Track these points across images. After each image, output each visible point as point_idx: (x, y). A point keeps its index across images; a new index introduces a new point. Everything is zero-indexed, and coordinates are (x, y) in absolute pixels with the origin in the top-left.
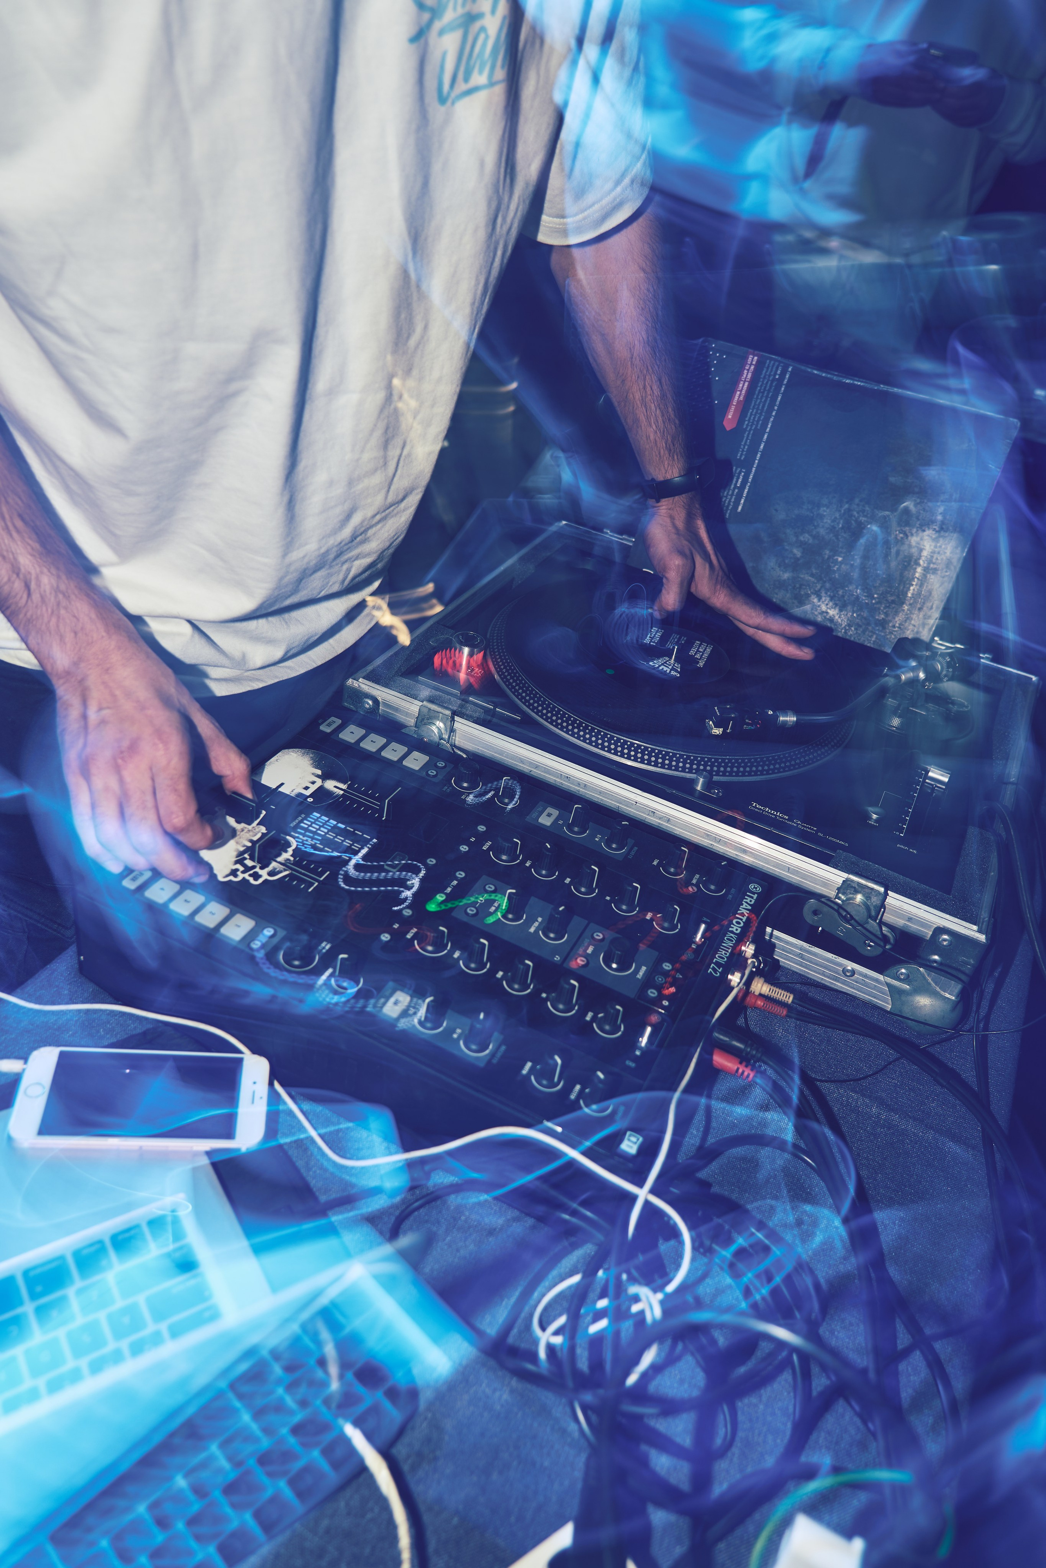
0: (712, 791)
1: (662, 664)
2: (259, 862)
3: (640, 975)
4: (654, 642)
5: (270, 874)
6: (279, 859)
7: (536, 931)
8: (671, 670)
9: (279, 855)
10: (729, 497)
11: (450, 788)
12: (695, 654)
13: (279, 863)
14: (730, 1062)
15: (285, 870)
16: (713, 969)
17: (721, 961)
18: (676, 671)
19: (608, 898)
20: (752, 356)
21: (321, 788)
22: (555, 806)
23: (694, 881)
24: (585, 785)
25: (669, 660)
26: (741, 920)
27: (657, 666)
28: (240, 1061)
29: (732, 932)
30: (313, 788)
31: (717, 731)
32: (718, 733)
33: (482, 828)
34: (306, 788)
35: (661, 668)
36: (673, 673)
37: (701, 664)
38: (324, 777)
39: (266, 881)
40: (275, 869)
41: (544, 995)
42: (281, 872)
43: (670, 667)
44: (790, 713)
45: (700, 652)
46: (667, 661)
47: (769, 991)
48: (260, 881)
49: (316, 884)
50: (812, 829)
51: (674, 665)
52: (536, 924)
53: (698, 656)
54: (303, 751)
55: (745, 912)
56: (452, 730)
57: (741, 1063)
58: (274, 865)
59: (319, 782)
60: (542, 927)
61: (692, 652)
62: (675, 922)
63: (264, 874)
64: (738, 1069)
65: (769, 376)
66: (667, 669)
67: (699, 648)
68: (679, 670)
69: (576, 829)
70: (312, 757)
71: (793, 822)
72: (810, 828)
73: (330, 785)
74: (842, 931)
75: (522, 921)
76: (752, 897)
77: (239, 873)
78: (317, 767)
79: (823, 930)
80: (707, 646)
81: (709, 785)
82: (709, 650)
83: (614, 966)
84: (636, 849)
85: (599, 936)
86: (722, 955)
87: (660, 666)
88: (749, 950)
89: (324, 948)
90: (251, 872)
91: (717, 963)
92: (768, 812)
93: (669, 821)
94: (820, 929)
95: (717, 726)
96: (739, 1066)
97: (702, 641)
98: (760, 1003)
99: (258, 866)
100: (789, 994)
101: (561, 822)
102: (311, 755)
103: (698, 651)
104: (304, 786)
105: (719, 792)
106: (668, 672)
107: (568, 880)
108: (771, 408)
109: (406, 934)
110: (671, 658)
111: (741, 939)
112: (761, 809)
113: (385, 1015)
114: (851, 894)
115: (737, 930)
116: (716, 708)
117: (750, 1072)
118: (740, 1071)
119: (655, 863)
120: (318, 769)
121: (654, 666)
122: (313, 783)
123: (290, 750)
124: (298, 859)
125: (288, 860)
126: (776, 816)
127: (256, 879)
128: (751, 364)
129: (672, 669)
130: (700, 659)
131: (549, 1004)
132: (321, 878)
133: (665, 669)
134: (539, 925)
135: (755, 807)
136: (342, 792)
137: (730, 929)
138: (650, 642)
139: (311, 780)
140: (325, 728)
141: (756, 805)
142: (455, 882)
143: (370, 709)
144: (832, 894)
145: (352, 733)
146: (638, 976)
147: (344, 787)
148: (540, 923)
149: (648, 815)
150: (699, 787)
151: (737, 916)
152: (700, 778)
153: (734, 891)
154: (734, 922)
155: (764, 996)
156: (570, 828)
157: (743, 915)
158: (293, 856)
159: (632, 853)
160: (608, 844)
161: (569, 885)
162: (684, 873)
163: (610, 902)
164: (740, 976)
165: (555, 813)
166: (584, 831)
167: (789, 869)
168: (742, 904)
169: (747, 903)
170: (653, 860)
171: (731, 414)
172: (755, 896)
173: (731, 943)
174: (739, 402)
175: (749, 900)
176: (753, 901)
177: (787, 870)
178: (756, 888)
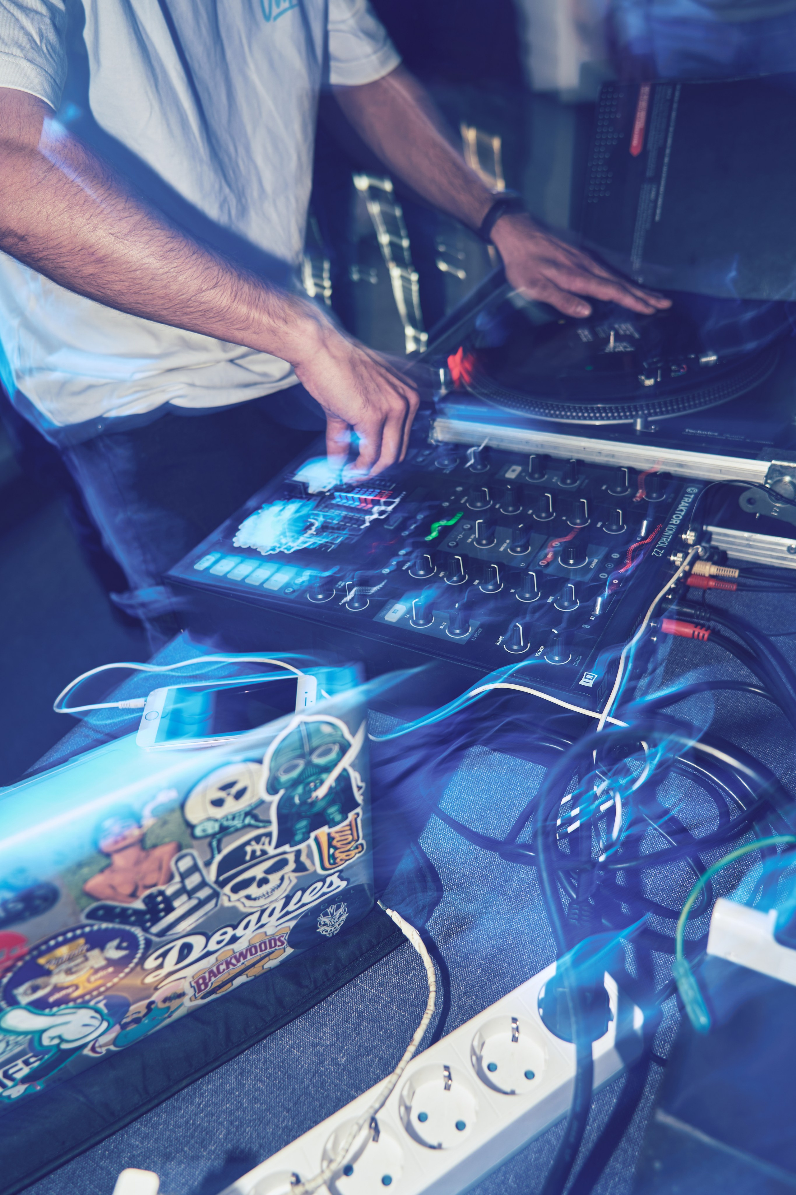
0: (650, 428)
3: (593, 565)
5: (299, 545)
6: (305, 535)
7: (505, 549)
8: (614, 348)
9: (306, 532)
10: (647, 211)
11: (434, 468)
13: (306, 537)
14: (686, 628)
15: (310, 541)
16: (656, 552)
17: (662, 545)
19: (564, 518)
20: (644, 89)
22: (518, 464)
23: (638, 495)
24: (542, 445)
26: (680, 514)
28: (296, 679)
29: (672, 524)
31: (649, 382)
33: (459, 489)
39: (296, 550)
40: (302, 542)
41: (513, 591)
42: (306, 543)
44: (710, 353)
47: (717, 571)
48: (292, 551)
49: (333, 546)
50: (740, 438)
52: (505, 545)
55: (683, 508)
57: (696, 627)
58: (302, 539)
60: (509, 546)
62: (621, 524)
64: (694, 632)
65: (663, 96)
69: (538, 476)
71: (724, 436)
74: (776, 511)
75: (493, 544)
76: (690, 497)
77: (276, 548)
79: (761, 516)
81: (646, 424)
83: (571, 562)
84: (587, 481)
85: (557, 544)
86: (665, 541)
88: (690, 536)
89: (340, 585)
90: (285, 547)
91: (661, 548)
92: (700, 433)
93: (613, 456)
94: (758, 515)
95: (648, 377)
96: (695, 629)
98: (712, 583)
99: (290, 542)
100: (734, 570)
101: (524, 474)
105: (656, 427)
107: (531, 511)
108: (668, 125)
109: (402, 567)
111: (682, 529)
112: (694, 433)
113: (387, 621)
114: (777, 477)
115: (676, 522)
116: (645, 364)
117: (705, 632)
118: (696, 633)
119: (604, 487)
124: (319, 533)
125: (313, 534)
126: (707, 435)
127: (288, 551)
131: (517, 595)
132: (336, 541)
134: (507, 545)
135: (690, 432)
137: (671, 522)
142: (440, 527)
144: (762, 482)
146: (591, 567)
148: (508, 544)
149: (597, 456)
150: (639, 427)
151: (676, 512)
152: (639, 421)
153: (672, 495)
154: (674, 517)
155: (707, 575)
156: (531, 476)
157: (682, 511)
158: (315, 531)
159: (584, 484)
160: (563, 481)
161: (532, 515)
162: (629, 490)
163: (566, 521)
164: (683, 557)
165: (519, 469)
166: (543, 476)
167: (721, 470)
168: (681, 503)
169: (685, 502)
170: (602, 486)
171: (636, 141)
172: (692, 496)
173: (671, 532)
174: (641, 129)
175: (686, 499)
176: (690, 500)
177: (719, 472)
178: (693, 491)
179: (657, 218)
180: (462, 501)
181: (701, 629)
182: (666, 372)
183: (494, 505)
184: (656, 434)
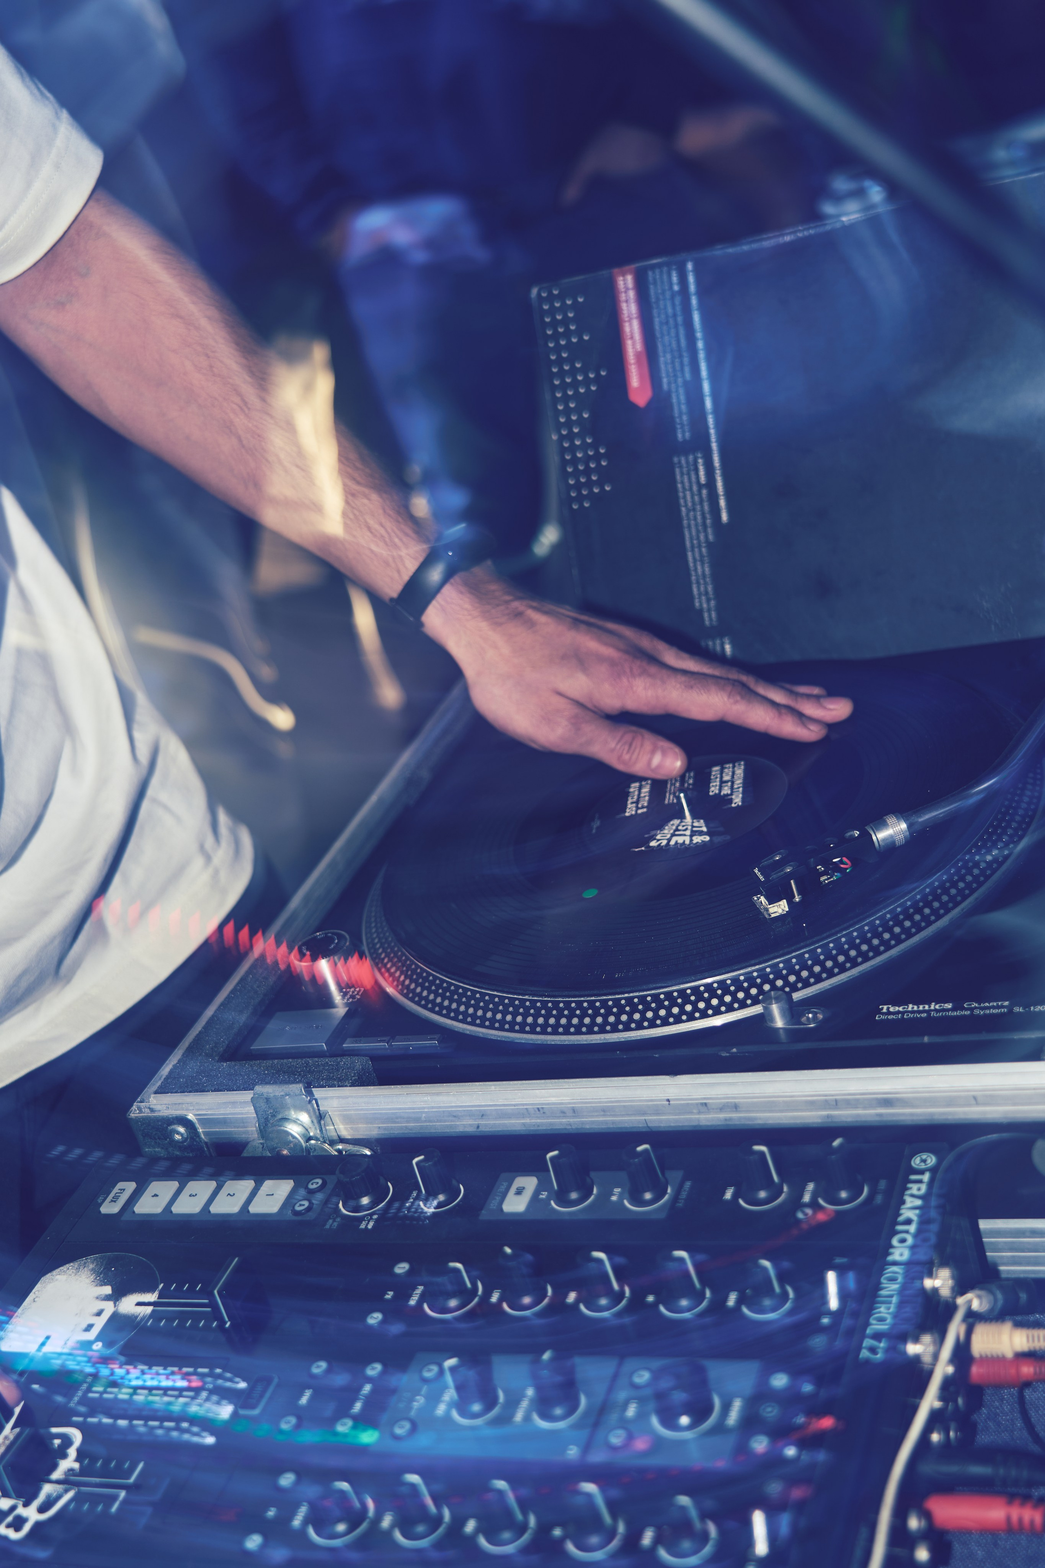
0: (804, 1019)
1: (673, 835)
2: (18, 1496)
4: (643, 807)
5: (42, 1510)
6: (56, 1475)
7: (527, 1418)
8: (691, 836)
9: (55, 1467)
10: (698, 507)
11: (338, 1219)
12: (720, 790)
13: (58, 1482)
15: (66, 1491)
16: (869, 1348)
17: (879, 1326)
18: (701, 833)
19: (649, 1300)
20: (621, 278)
21: (115, 1317)
22: (528, 1170)
23: (807, 1198)
24: (574, 1110)
25: (681, 822)
26: (907, 1232)
27: (664, 842)
29: (895, 1263)
30: (100, 1323)
31: (780, 908)
32: (780, 911)
33: (402, 1268)
34: (89, 1327)
35: (672, 843)
36: (697, 839)
37: (737, 800)
38: (117, 1296)
39: (38, 1525)
40: (48, 1496)
41: (556, 1533)
42: (59, 1497)
43: (688, 833)
44: (889, 820)
45: (727, 782)
46: (679, 825)
47: (1028, 1341)
48: (27, 1528)
49: (123, 1494)
50: (1002, 1007)
51: (693, 827)
52: (525, 1404)
53: (726, 791)
54: (76, 1264)
55: (910, 1214)
56: (320, 1117)
58: (47, 1489)
59: (109, 1308)
60: (535, 1404)
61: (714, 790)
62: (778, 1291)
63: (31, 1514)
64: (1009, 1517)
65: (663, 292)
66: (684, 839)
67: (721, 777)
68: (705, 829)
69: (574, 1196)
70: (92, 1269)
71: (964, 1009)
72: (998, 1007)
73: (129, 1305)
75: (499, 1409)
76: (920, 1181)
78: (103, 1283)
80: (734, 767)
81: (794, 1011)
82: (740, 772)
83: (681, 1422)
84: (688, 1184)
85: (643, 1377)
86: (883, 1314)
87: (669, 840)
88: (940, 1280)
90: (10, 1519)
91: (878, 1336)
92: (913, 1012)
93: (736, 1107)
95: (772, 900)
96: (1007, 1508)
97: (722, 764)
98: (1027, 1370)
99: (20, 1503)
101: (544, 1195)
102: (91, 1266)
103: (722, 782)
104: (84, 1326)
105: (815, 1014)
106: (687, 842)
107: (572, 1297)
109: (291, 1522)
110: (682, 817)
111: (918, 1267)
112: (899, 1012)
115: (901, 1255)
116: (756, 871)
117: (1032, 1512)
118: (1014, 1516)
119: (728, 1195)
120: (105, 1284)
121: (659, 845)
122: (99, 1314)
123: (55, 1272)
124: (86, 1462)
125: (71, 1470)
126: (928, 1012)
127: (18, 1529)
128: (627, 289)
129: (693, 834)
130: (731, 794)
131: (567, 1545)
132: (128, 1478)
133: (680, 840)
134: (530, 1403)
135: (889, 1013)
136: (149, 1309)
137: (890, 1260)
138: (636, 811)
139: (95, 1311)
140: (109, 1208)
141: (888, 1008)
142: (367, 1388)
143: (184, 1140)
145: (156, 1195)
146: (729, 1422)
147: (152, 1297)
148: (532, 1401)
149: (699, 1113)
150: (779, 1023)
151: (899, 1228)
152: (775, 1009)
153: (883, 1184)
154: (895, 1241)
155: (1009, 1355)
156: (562, 1199)
157: (908, 1222)
158: (77, 1460)
159: (684, 1195)
160: (637, 1200)
161: (575, 1305)
162: (785, 1189)
163: (655, 1305)
164: (934, 1342)
165: (529, 1183)
166: (588, 1193)
167: (975, 1098)
168: (904, 1202)
169: (913, 1196)
170: (724, 1193)
171: (635, 379)
172: (926, 1177)
173: (895, 1286)
174: (638, 355)
175: (914, 1189)
176: (924, 1188)
177: (973, 1102)
178: (924, 1161)
179: (725, 517)
180: (412, 1302)
181: (1023, 1505)
182: (809, 882)
183: (487, 1294)
184: (820, 1032)
